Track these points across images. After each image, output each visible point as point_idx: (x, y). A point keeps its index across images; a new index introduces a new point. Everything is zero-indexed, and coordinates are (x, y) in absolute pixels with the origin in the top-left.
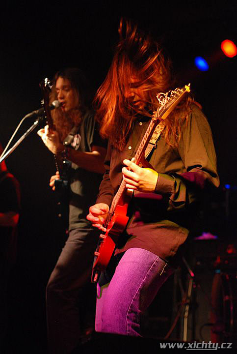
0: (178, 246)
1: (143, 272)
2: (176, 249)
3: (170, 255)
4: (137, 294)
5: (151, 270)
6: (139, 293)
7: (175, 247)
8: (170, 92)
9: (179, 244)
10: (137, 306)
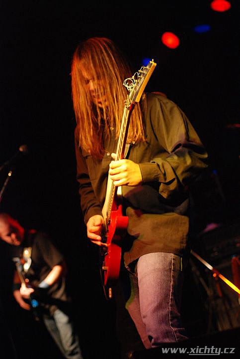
0: (185, 237)
1: (167, 275)
2: (185, 240)
3: (182, 248)
4: (171, 299)
5: (173, 270)
6: (173, 298)
7: (183, 239)
8: (137, 74)
9: (185, 234)
10: (176, 311)
